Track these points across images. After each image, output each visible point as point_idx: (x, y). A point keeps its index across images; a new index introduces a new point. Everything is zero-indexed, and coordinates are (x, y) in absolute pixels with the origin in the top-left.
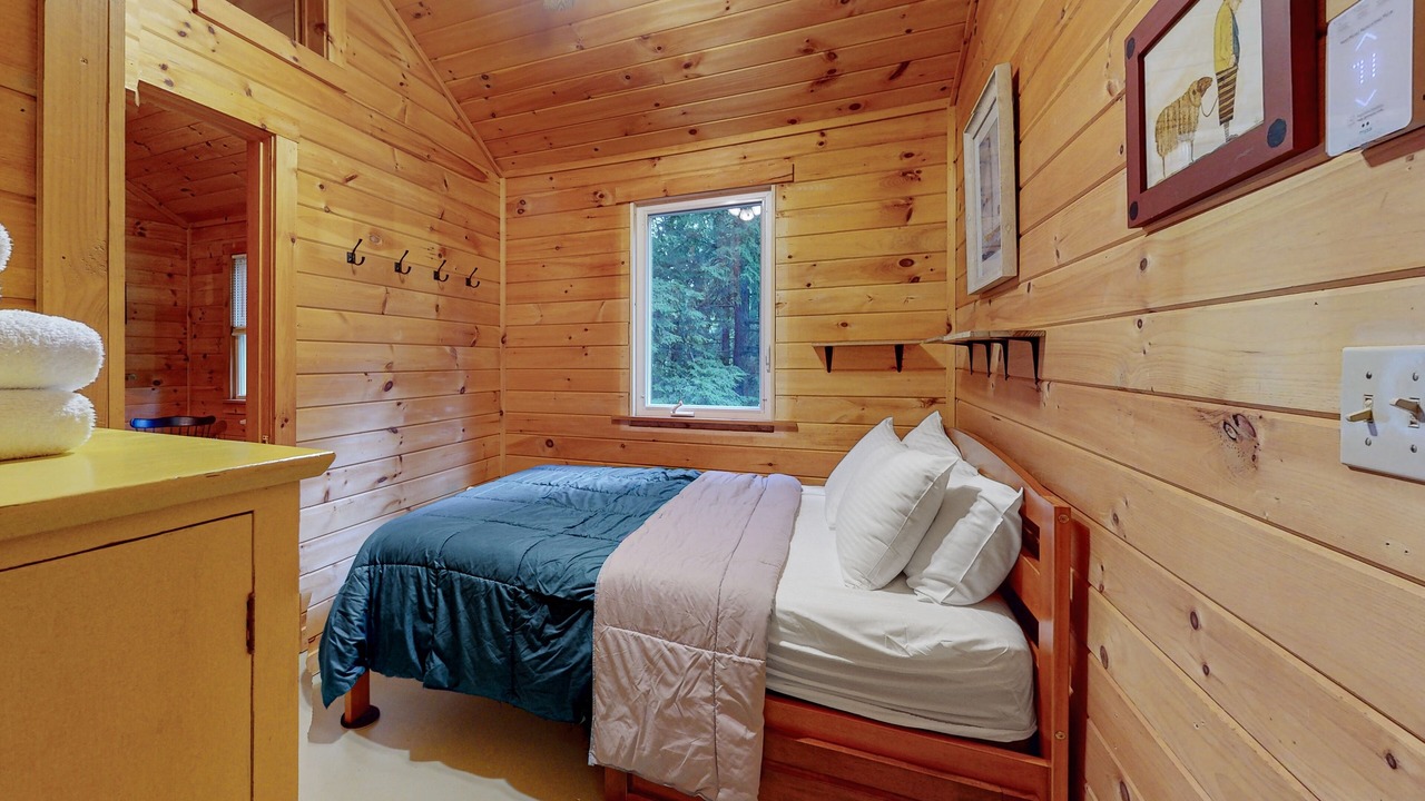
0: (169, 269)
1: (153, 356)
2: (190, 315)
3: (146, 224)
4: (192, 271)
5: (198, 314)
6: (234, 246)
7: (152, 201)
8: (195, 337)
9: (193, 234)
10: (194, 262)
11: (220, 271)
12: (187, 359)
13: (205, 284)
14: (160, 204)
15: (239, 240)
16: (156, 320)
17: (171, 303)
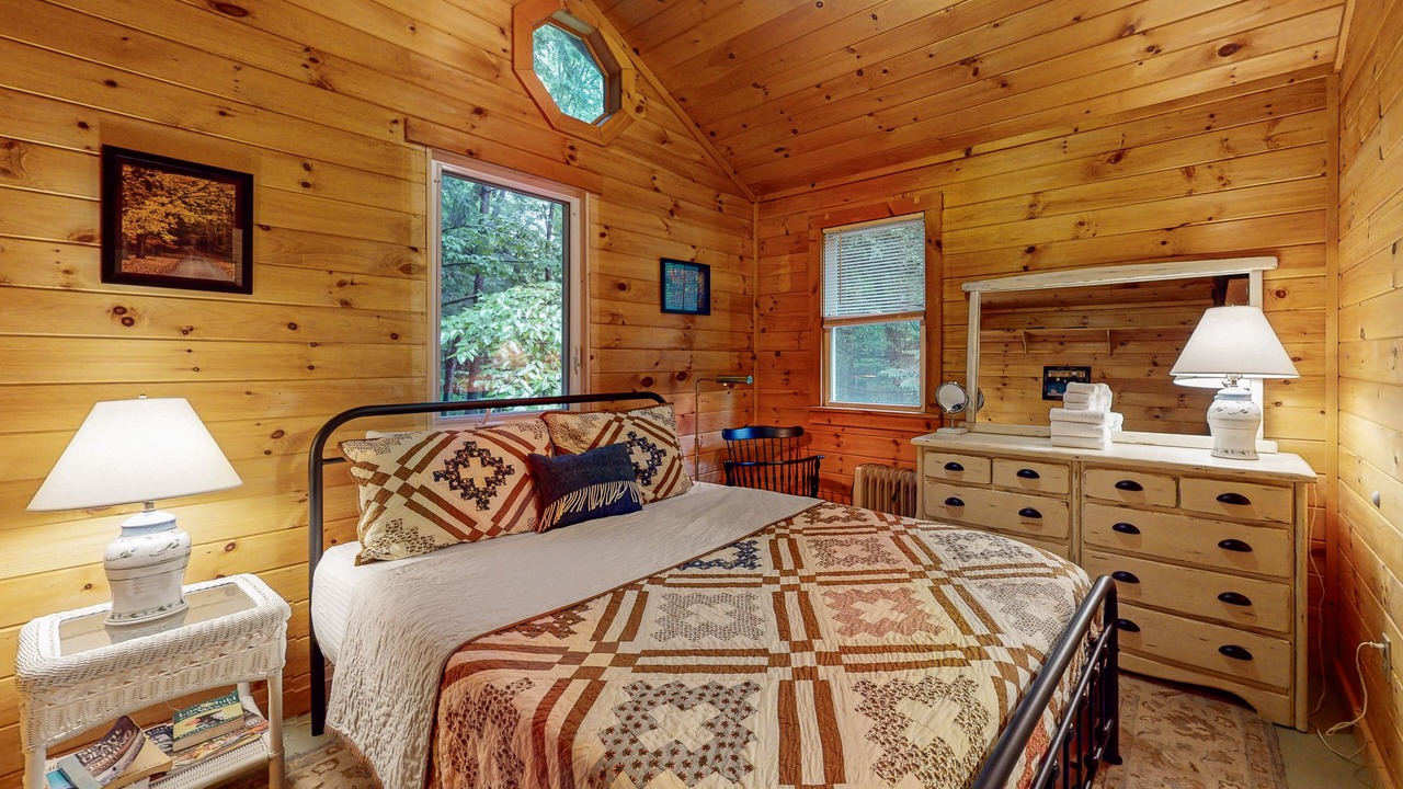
0: (740, 251)
1: (728, 353)
2: (757, 305)
3: (724, 197)
4: (759, 253)
5: (767, 303)
6: (827, 217)
7: (729, 170)
8: (763, 331)
9: (760, 209)
10: (762, 243)
11: (806, 249)
12: (754, 358)
13: (779, 267)
14: (735, 173)
15: (832, 210)
16: (731, 312)
17: (741, 291)
